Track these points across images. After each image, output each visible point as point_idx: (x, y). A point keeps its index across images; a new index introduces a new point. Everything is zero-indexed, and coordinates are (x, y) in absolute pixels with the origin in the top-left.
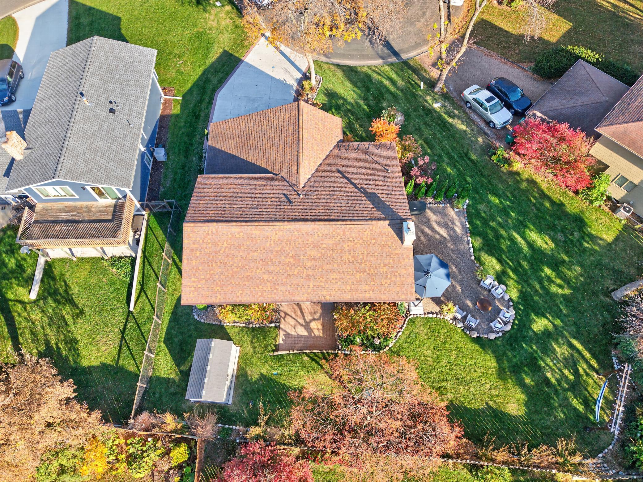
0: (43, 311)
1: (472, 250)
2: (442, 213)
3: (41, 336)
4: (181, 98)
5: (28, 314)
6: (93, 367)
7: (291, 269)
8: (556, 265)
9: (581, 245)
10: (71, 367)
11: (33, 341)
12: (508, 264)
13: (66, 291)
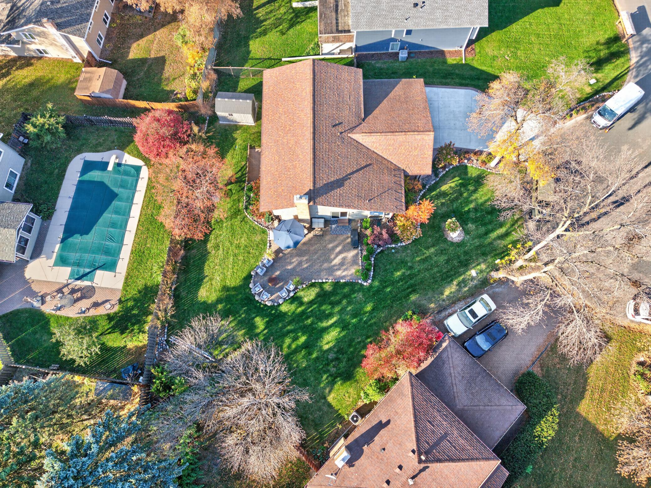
0: (285, 13)
1: (320, 281)
2: (354, 262)
3: (270, 16)
4: (464, 62)
5: (284, 6)
6: (249, 47)
7: (282, 129)
8: (307, 346)
9: (325, 372)
10: (249, 36)
11: (266, 13)
12: (309, 308)
13: (298, 22)
